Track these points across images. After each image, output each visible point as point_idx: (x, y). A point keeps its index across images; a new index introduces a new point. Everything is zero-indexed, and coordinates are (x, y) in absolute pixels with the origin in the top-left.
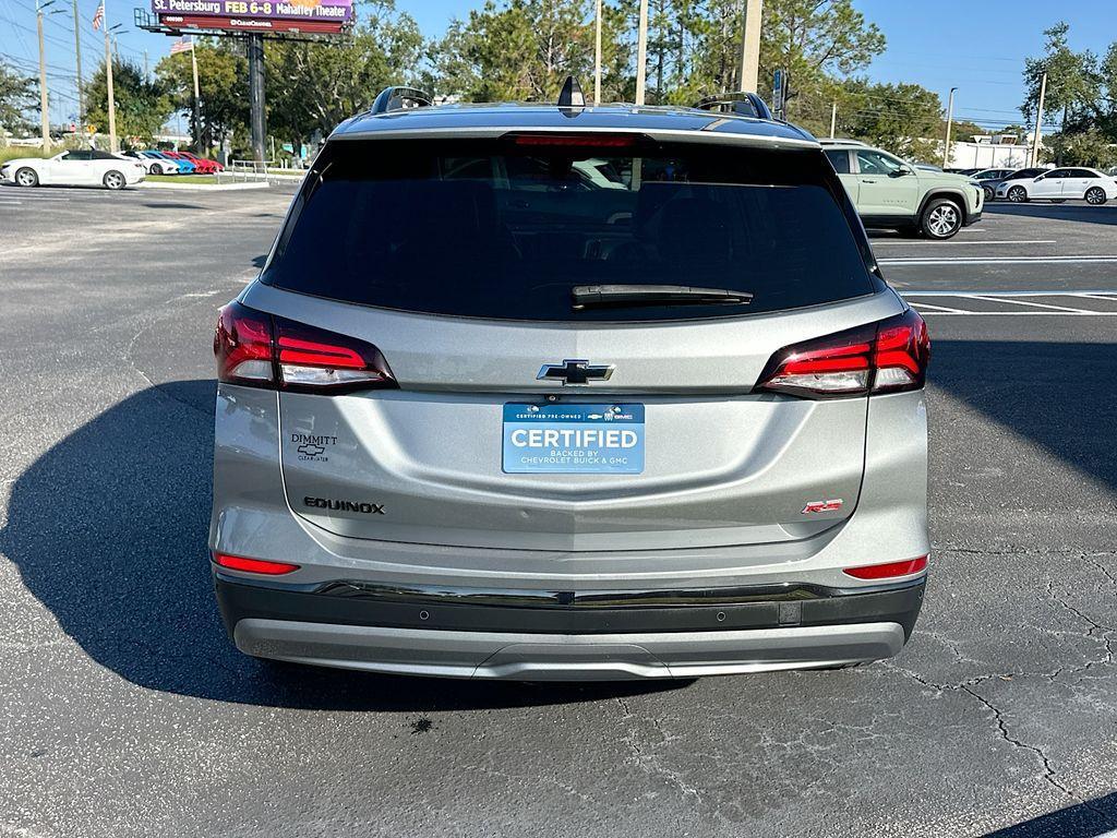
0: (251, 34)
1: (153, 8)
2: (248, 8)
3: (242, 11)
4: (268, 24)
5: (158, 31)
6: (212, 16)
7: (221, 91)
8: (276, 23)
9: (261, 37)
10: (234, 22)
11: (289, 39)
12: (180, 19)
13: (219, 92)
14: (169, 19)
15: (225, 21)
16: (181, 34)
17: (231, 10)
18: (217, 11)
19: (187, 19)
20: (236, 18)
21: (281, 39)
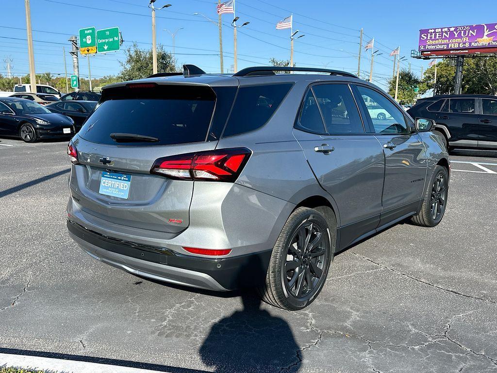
0: (459, 56)
1: (419, 49)
2: (459, 45)
3: (456, 47)
4: (467, 51)
5: (420, 58)
6: (443, 50)
7: (448, 80)
8: (470, 51)
9: (463, 57)
10: (451, 52)
11: (478, 57)
12: (429, 53)
13: (447, 80)
14: (425, 53)
15: (448, 52)
16: (429, 59)
17: (451, 47)
18: (445, 48)
19: (432, 52)
20: (453, 50)
21: (474, 57)
